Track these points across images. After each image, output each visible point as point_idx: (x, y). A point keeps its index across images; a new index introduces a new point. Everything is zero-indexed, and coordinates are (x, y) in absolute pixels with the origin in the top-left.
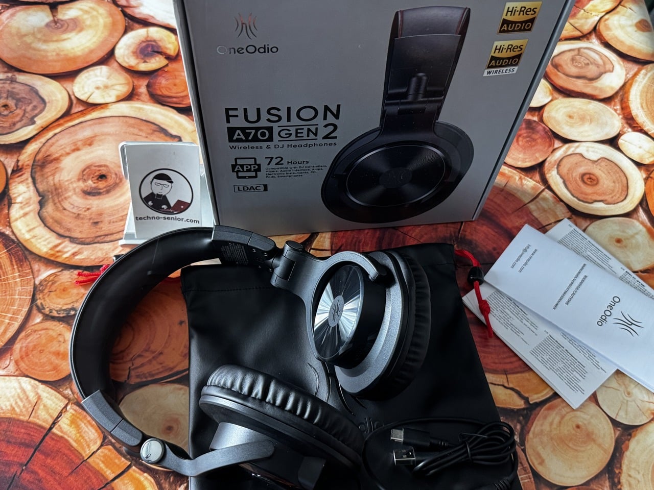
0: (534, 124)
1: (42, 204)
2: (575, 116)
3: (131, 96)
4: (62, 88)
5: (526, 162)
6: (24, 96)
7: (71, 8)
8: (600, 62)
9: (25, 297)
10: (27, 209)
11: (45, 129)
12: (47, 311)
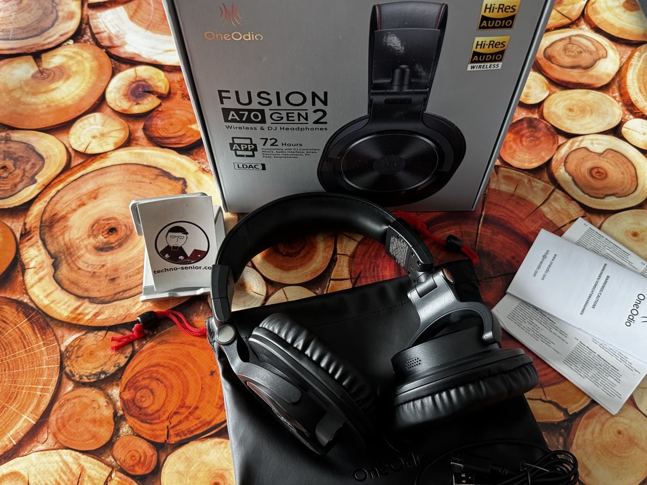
0: (536, 122)
1: (55, 266)
2: (575, 108)
3: (129, 142)
4: (58, 141)
5: (532, 163)
6: (21, 154)
7: (55, 55)
8: (593, 48)
9: (53, 366)
10: (42, 274)
11: (47, 187)
12: (77, 378)
